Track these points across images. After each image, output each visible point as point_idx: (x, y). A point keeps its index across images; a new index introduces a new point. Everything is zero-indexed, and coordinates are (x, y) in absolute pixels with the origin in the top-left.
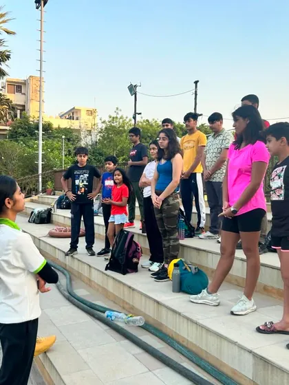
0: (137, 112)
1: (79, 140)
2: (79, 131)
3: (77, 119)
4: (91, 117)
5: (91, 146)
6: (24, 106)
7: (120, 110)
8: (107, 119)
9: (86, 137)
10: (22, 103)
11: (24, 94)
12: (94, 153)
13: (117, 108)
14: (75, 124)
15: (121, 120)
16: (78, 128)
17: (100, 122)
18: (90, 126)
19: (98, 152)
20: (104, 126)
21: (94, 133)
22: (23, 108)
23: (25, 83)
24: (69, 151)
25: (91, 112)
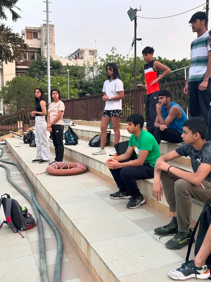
0: (137, 38)
1: (83, 75)
2: (83, 68)
3: (82, 58)
4: (93, 56)
5: (93, 80)
6: (40, 49)
7: (116, 49)
8: (105, 58)
9: (89, 73)
10: (38, 47)
11: (40, 39)
12: (95, 85)
13: (113, 48)
14: (80, 63)
15: (117, 58)
16: (83, 66)
17: (100, 60)
18: (92, 64)
19: (98, 84)
20: (103, 63)
21: (95, 69)
22: (39, 51)
23: (40, 30)
24: (76, 85)
25: (93, 52)
